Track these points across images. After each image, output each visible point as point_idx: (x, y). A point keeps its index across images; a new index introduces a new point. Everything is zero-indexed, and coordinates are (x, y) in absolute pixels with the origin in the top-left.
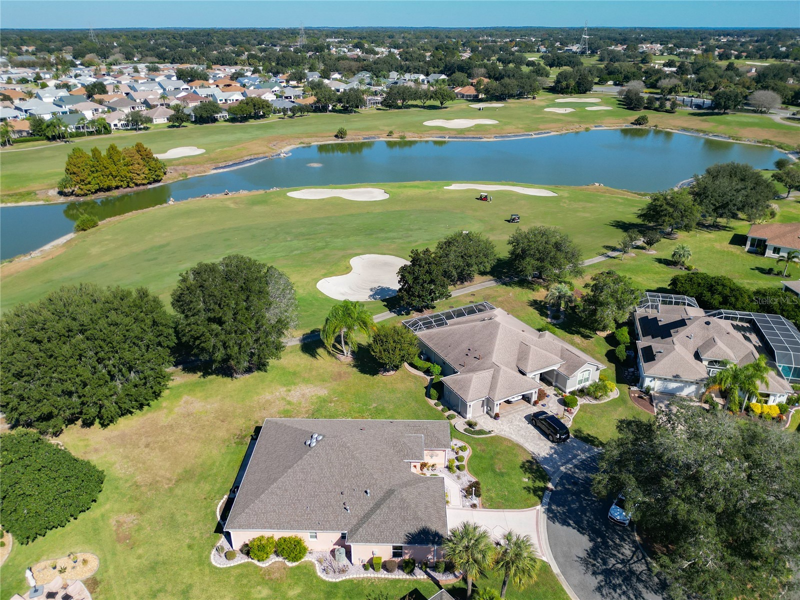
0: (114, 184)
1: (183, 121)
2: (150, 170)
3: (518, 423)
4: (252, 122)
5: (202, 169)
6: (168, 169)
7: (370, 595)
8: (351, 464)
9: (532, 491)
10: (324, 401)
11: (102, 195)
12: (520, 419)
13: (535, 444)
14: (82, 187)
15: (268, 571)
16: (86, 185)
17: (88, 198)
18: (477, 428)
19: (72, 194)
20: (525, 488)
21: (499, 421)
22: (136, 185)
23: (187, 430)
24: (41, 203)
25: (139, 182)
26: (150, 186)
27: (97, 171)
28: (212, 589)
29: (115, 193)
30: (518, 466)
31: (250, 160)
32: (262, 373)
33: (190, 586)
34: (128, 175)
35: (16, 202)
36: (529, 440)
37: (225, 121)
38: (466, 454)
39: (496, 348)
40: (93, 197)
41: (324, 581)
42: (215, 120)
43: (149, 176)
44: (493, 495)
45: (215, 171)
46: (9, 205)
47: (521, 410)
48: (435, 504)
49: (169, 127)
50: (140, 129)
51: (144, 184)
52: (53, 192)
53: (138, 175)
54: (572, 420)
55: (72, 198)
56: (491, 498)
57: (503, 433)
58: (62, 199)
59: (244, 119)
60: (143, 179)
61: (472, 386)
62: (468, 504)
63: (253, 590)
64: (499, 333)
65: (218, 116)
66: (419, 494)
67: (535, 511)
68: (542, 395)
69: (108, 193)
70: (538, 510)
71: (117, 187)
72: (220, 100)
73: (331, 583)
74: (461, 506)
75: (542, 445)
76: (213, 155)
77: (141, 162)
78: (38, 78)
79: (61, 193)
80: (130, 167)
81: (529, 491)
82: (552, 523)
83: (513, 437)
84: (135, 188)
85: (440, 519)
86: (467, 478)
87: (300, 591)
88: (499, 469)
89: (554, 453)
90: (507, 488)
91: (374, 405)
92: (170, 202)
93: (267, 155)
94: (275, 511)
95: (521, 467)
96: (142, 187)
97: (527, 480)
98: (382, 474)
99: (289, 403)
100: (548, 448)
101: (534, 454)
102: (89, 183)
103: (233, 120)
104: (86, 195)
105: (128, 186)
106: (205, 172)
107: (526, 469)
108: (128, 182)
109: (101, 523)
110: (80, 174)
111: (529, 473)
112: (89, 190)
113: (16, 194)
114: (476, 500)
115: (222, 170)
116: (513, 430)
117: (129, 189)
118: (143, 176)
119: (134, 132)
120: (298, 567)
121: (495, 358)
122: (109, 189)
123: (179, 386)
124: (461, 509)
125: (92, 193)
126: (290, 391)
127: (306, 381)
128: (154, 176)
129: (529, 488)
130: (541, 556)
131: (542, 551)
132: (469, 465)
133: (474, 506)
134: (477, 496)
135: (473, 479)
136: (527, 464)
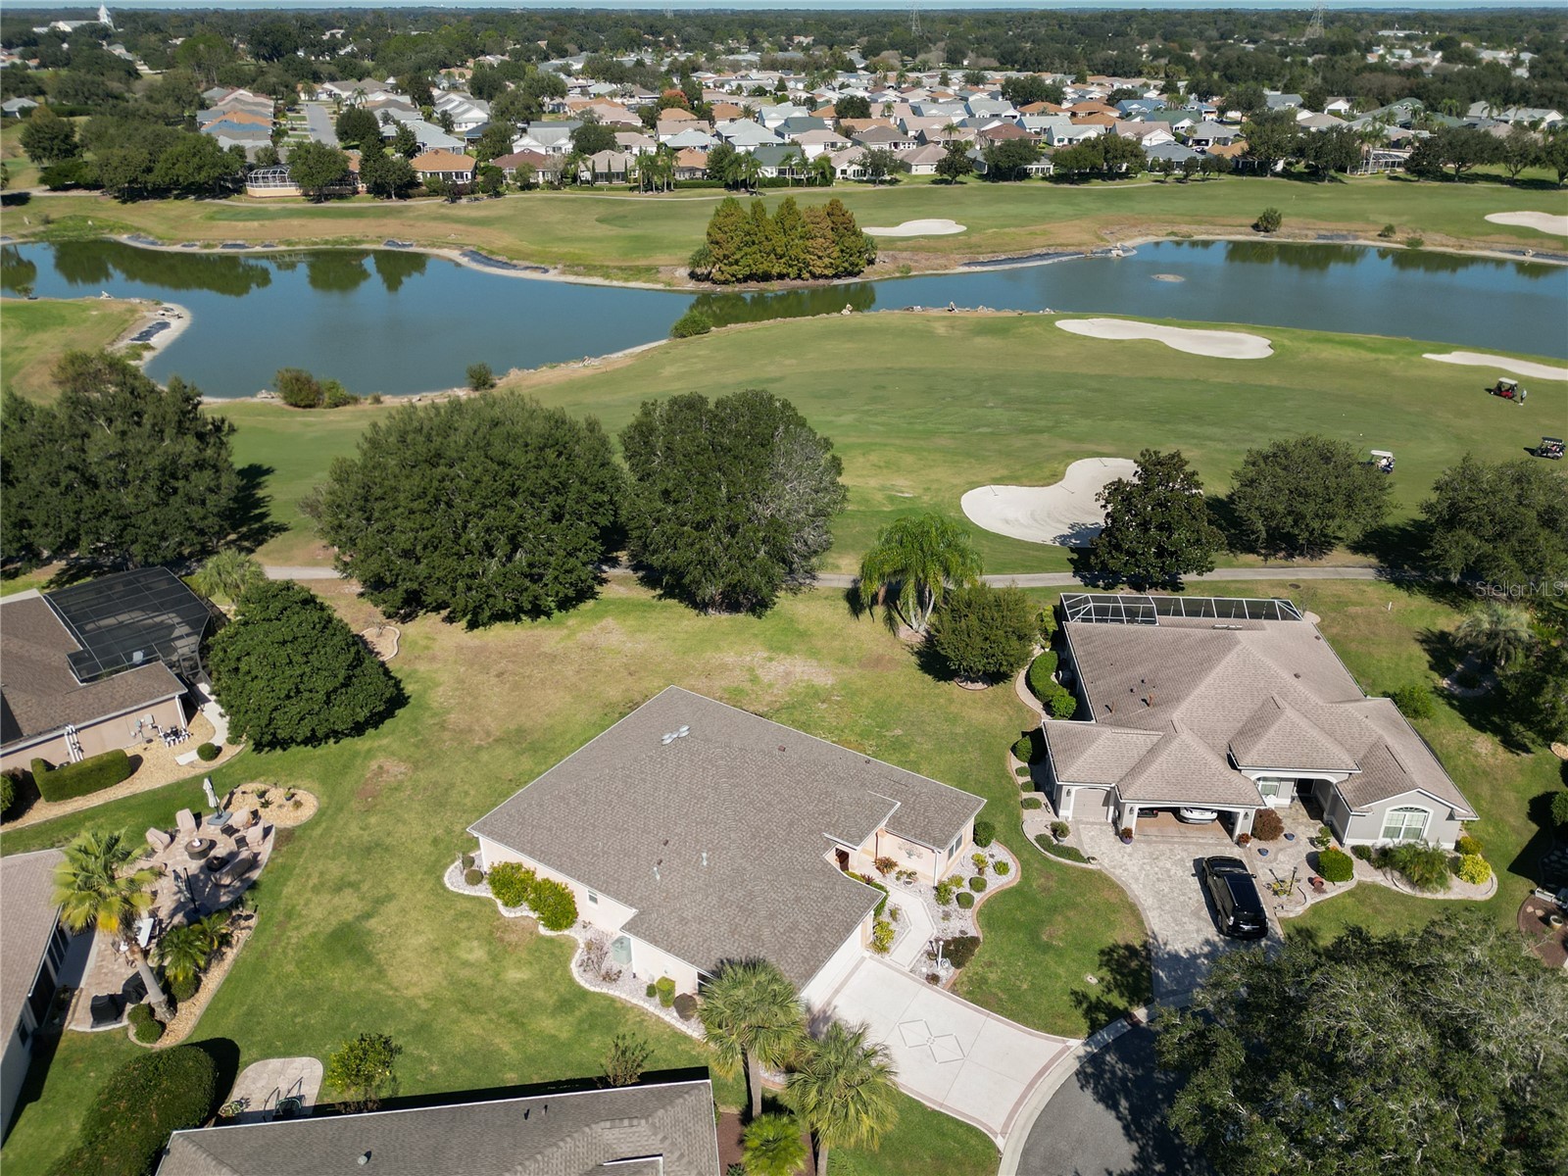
0: (775, 271)
1: (958, 173)
2: (842, 251)
3: (1168, 866)
4: (1097, 185)
5: (942, 261)
6: (880, 256)
7: (624, 1037)
8: (706, 799)
9: (1085, 1006)
10: (816, 694)
11: (753, 287)
12: (1182, 860)
13: (1175, 920)
14: (724, 268)
15: (508, 926)
16: (731, 264)
17: (728, 289)
18: (1068, 841)
19: (707, 278)
20: (1074, 993)
21: (1128, 848)
22: (814, 276)
23: (569, 671)
24: (660, 286)
25: (818, 271)
26: (836, 282)
27: (753, 243)
28: (414, 914)
29: (775, 287)
30: (1098, 948)
31: (1041, 256)
32: (752, 619)
33: (390, 897)
34: (802, 256)
35: (626, 280)
36: (1167, 907)
37: (1044, 179)
38: (995, 883)
39: (1196, 692)
40: (738, 288)
41: (571, 980)
42: (1024, 175)
43: (838, 262)
44: (993, 977)
45: (966, 269)
46: (615, 283)
47: (1196, 844)
48: (819, 931)
49: (935, 182)
50: (883, 182)
51: (826, 277)
52: (683, 272)
53: (820, 258)
54: (1308, 905)
55: (706, 286)
56: (984, 980)
57: (1118, 872)
58: (691, 285)
59: (1084, 178)
60: (826, 267)
61: (1090, 752)
62: (924, 970)
63: (464, 943)
64: (1224, 663)
65: (1034, 166)
66: (797, 899)
67: (1060, 1046)
68: (1267, 826)
69: (762, 285)
70: (1069, 1048)
71: (781, 276)
72: (1060, 141)
73: (580, 987)
74: (907, 969)
75: (1192, 927)
76: (975, 239)
77: (830, 234)
78: (782, 86)
79: (693, 276)
80: (809, 243)
81: (1079, 1003)
82: (1078, 1085)
83: (1134, 886)
84: (811, 282)
85: (806, 960)
86: (965, 923)
87: (525, 977)
88: (1050, 936)
89: (1206, 956)
90: (1034, 977)
91: (899, 732)
92: (844, 312)
93: (1084, 248)
94: (550, 830)
95: (1102, 952)
96: (821, 282)
97: (1094, 981)
98: (754, 837)
99: (754, 680)
100: (1201, 938)
101: (1155, 938)
102: (737, 262)
103: (1057, 179)
104: (726, 282)
105: (799, 276)
106: (946, 267)
107: (1108, 961)
108: (800, 270)
109: (359, 761)
110: (725, 245)
111: (1112, 970)
112: (733, 275)
113: (630, 268)
114: (945, 970)
115: (978, 269)
116: (1147, 875)
117: (799, 282)
118: (827, 261)
119: (870, 187)
120: (551, 940)
121: (1178, 714)
122: (766, 277)
124: (903, 974)
125: (738, 281)
126: (771, 659)
127: (813, 653)
128: (846, 265)
129: (1085, 996)
130: (995, 1134)
131: (1006, 1125)
132: (989, 903)
133: (933, 979)
134: (957, 964)
135: (973, 931)
136: (1121, 952)
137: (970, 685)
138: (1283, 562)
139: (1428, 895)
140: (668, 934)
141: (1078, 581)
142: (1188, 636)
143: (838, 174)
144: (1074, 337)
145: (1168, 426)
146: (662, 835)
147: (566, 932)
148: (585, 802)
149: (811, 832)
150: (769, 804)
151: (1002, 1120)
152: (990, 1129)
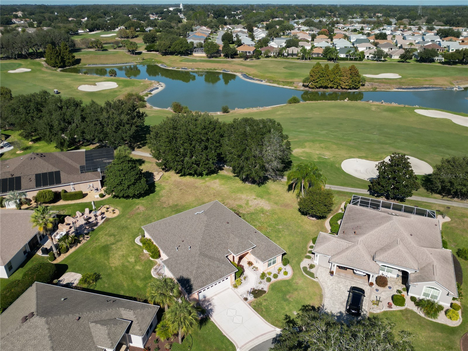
0: (329, 86)
1: (407, 59)
2: (353, 81)
3: (341, 286)
4: (459, 66)
5: (388, 87)
6: (367, 84)
9: (287, 320)
10: (262, 211)
11: (321, 89)
12: (347, 286)
13: (333, 303)
14: (313, 83)
15: (144, 255)
16: (315, 83)
17: (313, 90)
18: (312, 270)
19: (307, 86)
20: (286, 315)
21: (331, 277)
22: (342, 88)
23: (198, 192)
24: (293, 88)
25: (343, 87)
26: (350, 91)
27: (323, 77)
28: (124, 246)
29: (329, 90)
30: (303, 304)
31: (426, 88)
33: (121, 240)
34: (339, 82)
35: (284, 85)
36: (333, 299)
37: (440, 63)
38: (281, 277)
39: (371, 233)
40: (316, 90)
41: (150, 273)
42: (433, 61)
43: (351, 84)
44: (264, 304)
45: (397, 90)
46: (280, 86)
47: (355, 282)
48: (211, 275)
49: (399, 62)
50: (380, 61)
51: (346, 89)
52: (301, 84)
53: (345, 83)
54: (382, 310)
55: (307, 89)
56: (261, 304)
57: (323, 284)
58: (303, 88)
59: (455, 63)
60: (346, 85)
61: (327, 244)
62: (245, 296)
63: (131, 256)
64: (384, 225)
65: (436, 58)
66: (209, 265)
67: (273, 329)
68: (382, 281)
69: (325, 90)
70: (275, 330)
71: (331, 88)
72: (452, 50)
73: (151, 275)
74: (240, 294)
75: (338, 307)
76: (403, 80)
77: (349, 76)
79: (303, 85)
80: (342, 78)
81: (286, 319)
82: (272, 342)
83: (326, 290)
84: (341, 90)
85: (203, 282)
86: (265, 286)
87: (140, 269)
88: (290, 297)
89: (337, 317)
90: (277, 307)
91: (281, 227)
92: (345, 100)
93: (443, 86)
94: (159, 231)
95: (304, 306)
96: (344, 90)
97: (296, 314)
99: (247, 204)
100: (339, 311)
101: (323, 307)
102: (317, 82)
103: (443, 63)
104: (313, 88)
105: (337, 88)
106: (389, 89)
107: (304, 309)
108: (338, 86)
109: (134, 205)
110: (314, 77)
111: (303, 312)
112: (315, 86)
113: (286, 82)
114: (251, 298)
115: (401, 90)
116: (332, 287)
117: (337, 90)
118: (347, 84)
119: (376, 62)
120: (151, 261)
121: (361, 239)
122: (326, 87)
123: (221, 175)
124: (238, 295)
125: (317, 88)
126: (255, 199)
127: (269, 200)
128: (353, 85)
129: (289, 317)
130: (238, 347)
131: (243, 346)
132: (276, 283)
133: (246, 299)
134: (255, 297)
135: (266, 289)
136: (310, 307)
137: (311, 218)
138: (450, 199)
139: (430, 319)
140: (172, 266)
141: (368, 193)
142: (380, 214)
143: (366, 57)
144: (419, 115)
145: (436, 148)
146: (183, 239)
147: (156, 260)
148: (170, 226)
149: (225, 248)
150: (215, 237)
151: (243, 344)
152: (237, 346)
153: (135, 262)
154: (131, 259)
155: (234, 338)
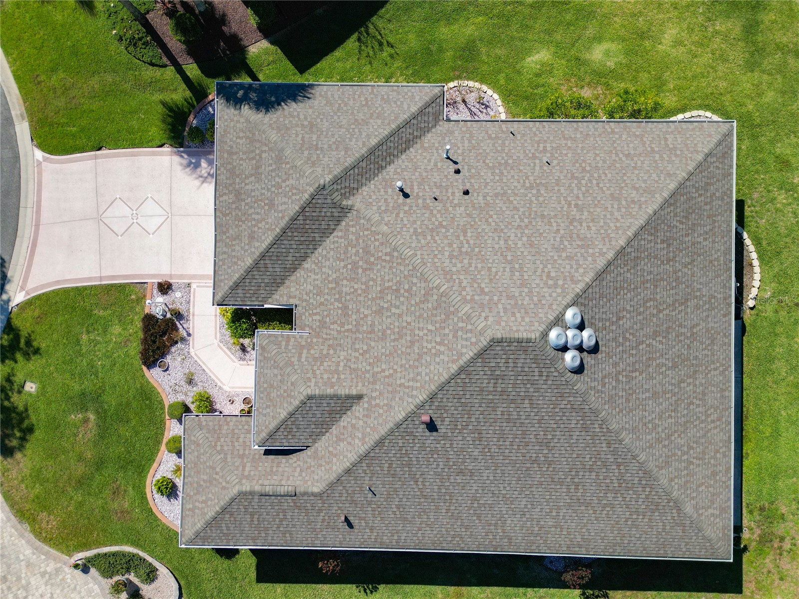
9: (23, 341)
20: (37, 351)
30: (37, 433)
62: (178, 294)
67: (30, 285)
70: (22, 289)
74: (194, 286)
81: (28, 343)
83: (28, 551)
87: (529, 60)
88: (87, 421)
90: (80, 353)
95: (30, 430)
97: (27, 384)
107: (22, 420)
111: (14, 409)
114: (157, 305)
124: (194, 277)
129: (27, 356)
130: (45, 159)
131: (40, 173)
133: (165, 288)
134: (149, 320)
135: (155, 375)
136: (14, 443)
146: (476, 199)
151: (45, 177)
152: (52, 162)
153: (578, 59)
154: (607, 53)
155: (75, 166)
